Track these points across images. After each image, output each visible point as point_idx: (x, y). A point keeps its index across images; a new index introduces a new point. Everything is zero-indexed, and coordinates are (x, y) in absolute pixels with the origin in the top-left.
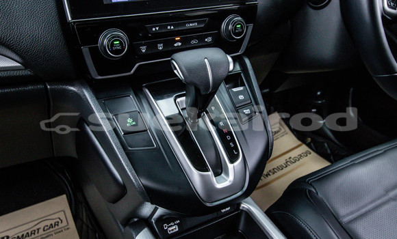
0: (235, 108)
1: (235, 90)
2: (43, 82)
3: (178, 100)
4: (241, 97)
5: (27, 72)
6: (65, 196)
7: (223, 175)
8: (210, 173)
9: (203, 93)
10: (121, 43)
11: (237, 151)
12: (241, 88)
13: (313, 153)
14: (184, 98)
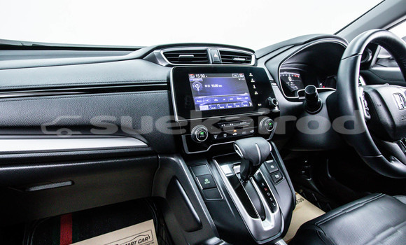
0: (270, 174)
1: (268, 162)
2: (156, 154)
3: (235, 167)
4: (272, 167)
5: (149, 149)
6: (152, 220)
7: (266, 220)
8: (260, 219)
9: (254, 165)
10: (205, 134)
11: (275, 204)
12: (272, 161)
13: (305, 200)
14: (239, 166)
